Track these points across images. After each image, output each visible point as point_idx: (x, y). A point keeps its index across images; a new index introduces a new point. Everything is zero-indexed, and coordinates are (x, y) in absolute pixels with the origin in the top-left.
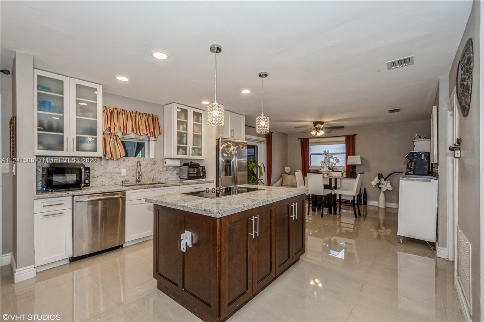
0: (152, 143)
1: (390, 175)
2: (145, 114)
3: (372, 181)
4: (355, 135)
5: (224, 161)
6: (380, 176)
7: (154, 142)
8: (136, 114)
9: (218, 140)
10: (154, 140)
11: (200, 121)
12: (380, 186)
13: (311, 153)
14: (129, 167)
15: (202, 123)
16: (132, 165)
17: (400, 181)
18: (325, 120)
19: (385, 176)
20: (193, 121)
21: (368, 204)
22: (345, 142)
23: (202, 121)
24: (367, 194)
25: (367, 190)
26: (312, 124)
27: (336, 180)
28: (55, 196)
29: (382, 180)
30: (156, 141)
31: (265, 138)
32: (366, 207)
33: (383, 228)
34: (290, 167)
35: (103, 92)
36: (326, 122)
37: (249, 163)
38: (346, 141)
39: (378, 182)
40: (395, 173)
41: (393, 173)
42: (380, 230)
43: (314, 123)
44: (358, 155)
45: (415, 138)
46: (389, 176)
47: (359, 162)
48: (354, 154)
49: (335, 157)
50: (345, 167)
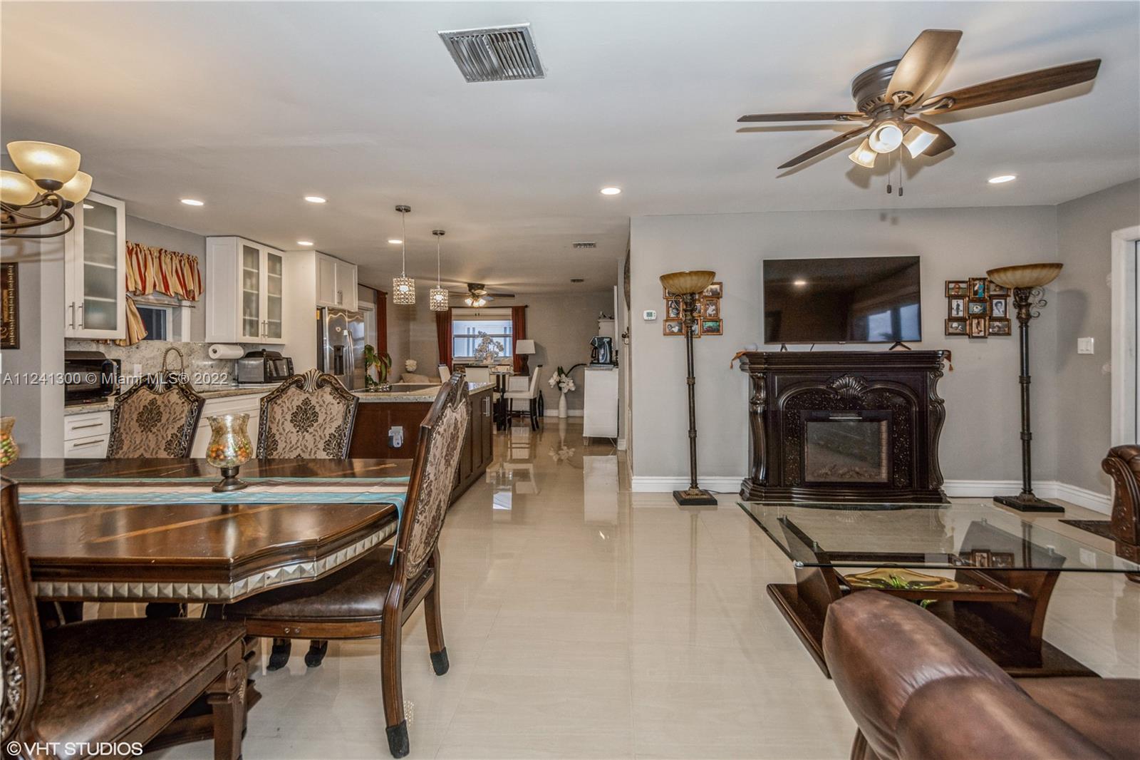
0: (186, 313)
1: (573, 368)
2: (175, 253)
3: (550, 379)
4: (526, 306)
5: (333, 349)
6: (560, 371)
7: (189, 309)
8: (160, 254)
9: (321, 309)
10: (190, 307)
11: (278, 272)
12: (561, 385)
13: (455, 333)
14: (147, 361)
15: (281, 275)
16: (152, 355)
17: (586, 371)
18: (487, 282)
19: (566, 371)
20: (269, 272)
21: (544, 415)
22: (511, 318)
23: (281, 271)
24: (544, 400)
25: (542, 394)
26: (466, 285)
27: (504, 376)
28: (91, 411)
29: (563, 376)
30: (194, 307)
31: (374, 303)
32: (543, 419)
33: (565, 448)
34: (415, 360)
35: (126, 215)
36: (488, 285)
37: (367, 352)
38: (513, 316)
39: (558, 380)
40: (579, 365)
41: (576, 366)
42: (560, 452)
43: (468, 286)
44: (531, 339)
45: (600, 318)
46: (571, 370)
47: (531, 350)
48: (524, 337)
49: (497, 342)
50: (512, 358)
